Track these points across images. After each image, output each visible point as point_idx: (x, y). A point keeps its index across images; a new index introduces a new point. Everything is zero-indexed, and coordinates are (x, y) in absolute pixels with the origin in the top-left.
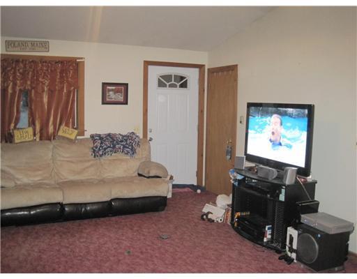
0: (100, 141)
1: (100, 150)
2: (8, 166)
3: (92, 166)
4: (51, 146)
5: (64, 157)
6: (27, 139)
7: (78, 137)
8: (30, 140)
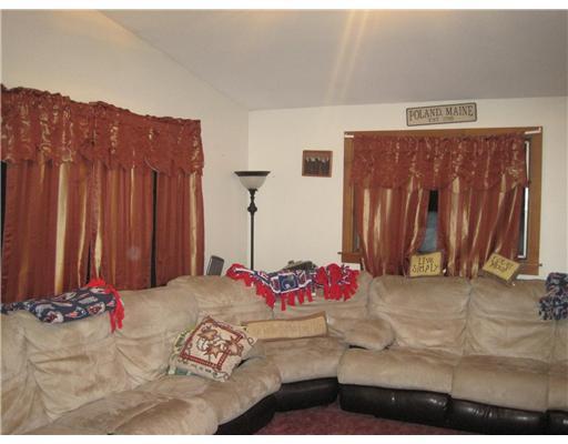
0: (558, 288)
1: (555, 306)
2: (389, 314)
3: (535, 335)
4: (468, 290)
5: (484, 311)
6: (429, 272)
7: (520, 277)
8: (433, 273)
